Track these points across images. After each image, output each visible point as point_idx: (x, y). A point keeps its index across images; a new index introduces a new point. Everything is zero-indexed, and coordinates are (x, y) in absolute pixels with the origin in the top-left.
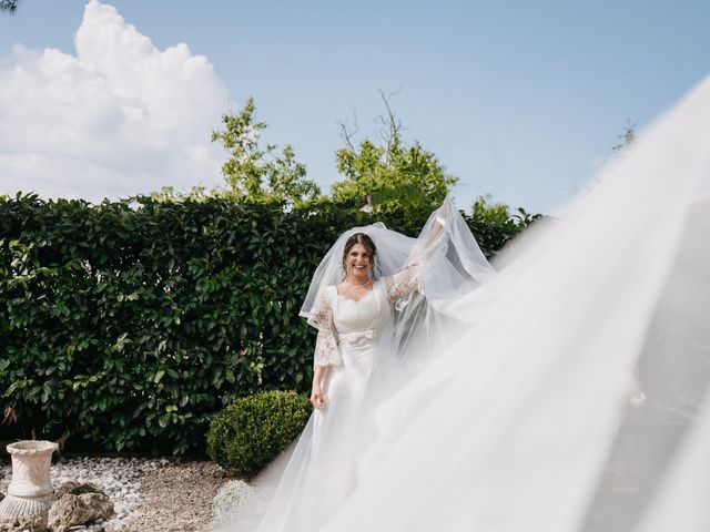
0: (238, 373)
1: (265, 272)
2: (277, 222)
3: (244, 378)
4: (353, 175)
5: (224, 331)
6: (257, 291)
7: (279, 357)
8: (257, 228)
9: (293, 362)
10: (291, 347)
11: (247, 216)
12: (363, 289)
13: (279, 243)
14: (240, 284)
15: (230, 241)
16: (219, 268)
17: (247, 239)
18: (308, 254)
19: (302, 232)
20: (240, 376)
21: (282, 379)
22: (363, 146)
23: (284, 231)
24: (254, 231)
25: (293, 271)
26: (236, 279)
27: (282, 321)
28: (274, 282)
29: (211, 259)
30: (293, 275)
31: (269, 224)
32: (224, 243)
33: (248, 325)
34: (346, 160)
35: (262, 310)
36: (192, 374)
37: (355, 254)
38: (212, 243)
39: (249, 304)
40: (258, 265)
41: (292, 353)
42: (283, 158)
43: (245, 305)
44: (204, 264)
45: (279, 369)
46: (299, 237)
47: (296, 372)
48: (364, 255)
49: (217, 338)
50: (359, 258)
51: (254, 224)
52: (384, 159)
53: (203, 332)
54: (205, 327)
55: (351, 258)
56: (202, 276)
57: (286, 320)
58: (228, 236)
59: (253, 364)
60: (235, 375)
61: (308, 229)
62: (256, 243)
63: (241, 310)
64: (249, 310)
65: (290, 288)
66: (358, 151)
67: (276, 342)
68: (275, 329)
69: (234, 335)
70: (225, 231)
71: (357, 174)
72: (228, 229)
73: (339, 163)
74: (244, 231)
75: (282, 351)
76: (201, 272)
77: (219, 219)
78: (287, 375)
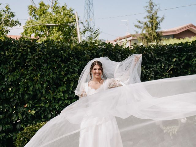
0: (24, 115)
1: (34, 71)
2: (38, 49)
3: (26, 117)
4: (35, 17)
5: (17, 97)
6: (31, 79)
7: (41, 107)
8: (30, 52)
9: (47, 109)
10: (46, 103)
11: (25, 47)
12: (99, 84)
13: (39, 58)
14: (24, 77)
15: (18, 58)
16: (14, 70)
17: (25, 57)
18: (52, 63)
19: (49, 54)
20: (24, 116)
21: (42, 117)
22: (40, 4)
23: (41, 53)
24: (29, 53)
25: (46, 70)
26: (22, 74)
27: (42, 92)
28: (39, 75)
29: (10, 66)
30: (46, 72)
31: (35, 50)
32: (15, 58)
33: (27, 94)
34: (33, 10)
35: (34, 88)
36: (4, 116)
37: (95, 69)
38: (10, 58)
39: (28, 85)
40: (31, 68)
41: (47, 106)
42: (5, 9)
43: (26, 86)
44: (7, 68)
45: (41, 113)
46: (48, 56)
47: (48, 113)
48: (99, 69)
49: (14, 100)
50: (97, 71)
51: (29, 50)
52: (50, 10)
53: (8, 97)
54: (9, 96)
55: (94, 71)
56: (7, 74)
57: (44, 92)
58: (17, 55)
59: (30, 111)
60: (22, 116)
61: (52, 52)
62: (30, 59)
63: (25, 88)
64: (28, 88)
65: (45, 78)
66: (38, 7)
67: (39, 101)
68: (39, 96)
69: (21, 99)
70: (15, 53)
71: (38, 16)
72: (17, 52)
73: (29, 12)
74: (24, 53)
75: (42, 105)
76: (6, 71)
77: (13, 48)
78: (45, 115)
